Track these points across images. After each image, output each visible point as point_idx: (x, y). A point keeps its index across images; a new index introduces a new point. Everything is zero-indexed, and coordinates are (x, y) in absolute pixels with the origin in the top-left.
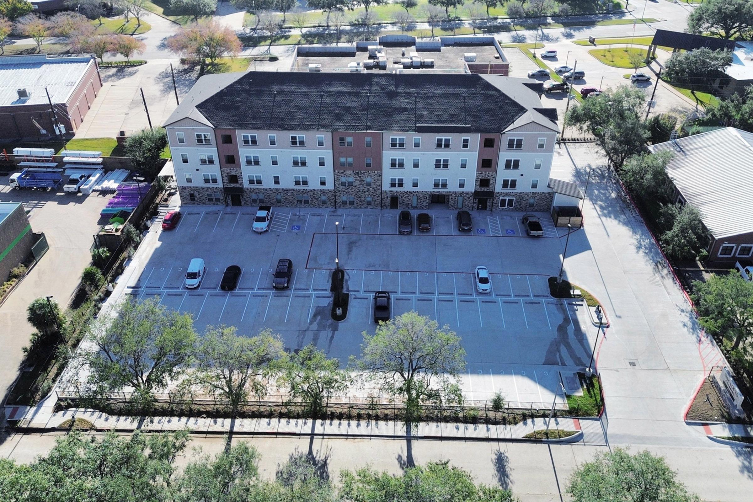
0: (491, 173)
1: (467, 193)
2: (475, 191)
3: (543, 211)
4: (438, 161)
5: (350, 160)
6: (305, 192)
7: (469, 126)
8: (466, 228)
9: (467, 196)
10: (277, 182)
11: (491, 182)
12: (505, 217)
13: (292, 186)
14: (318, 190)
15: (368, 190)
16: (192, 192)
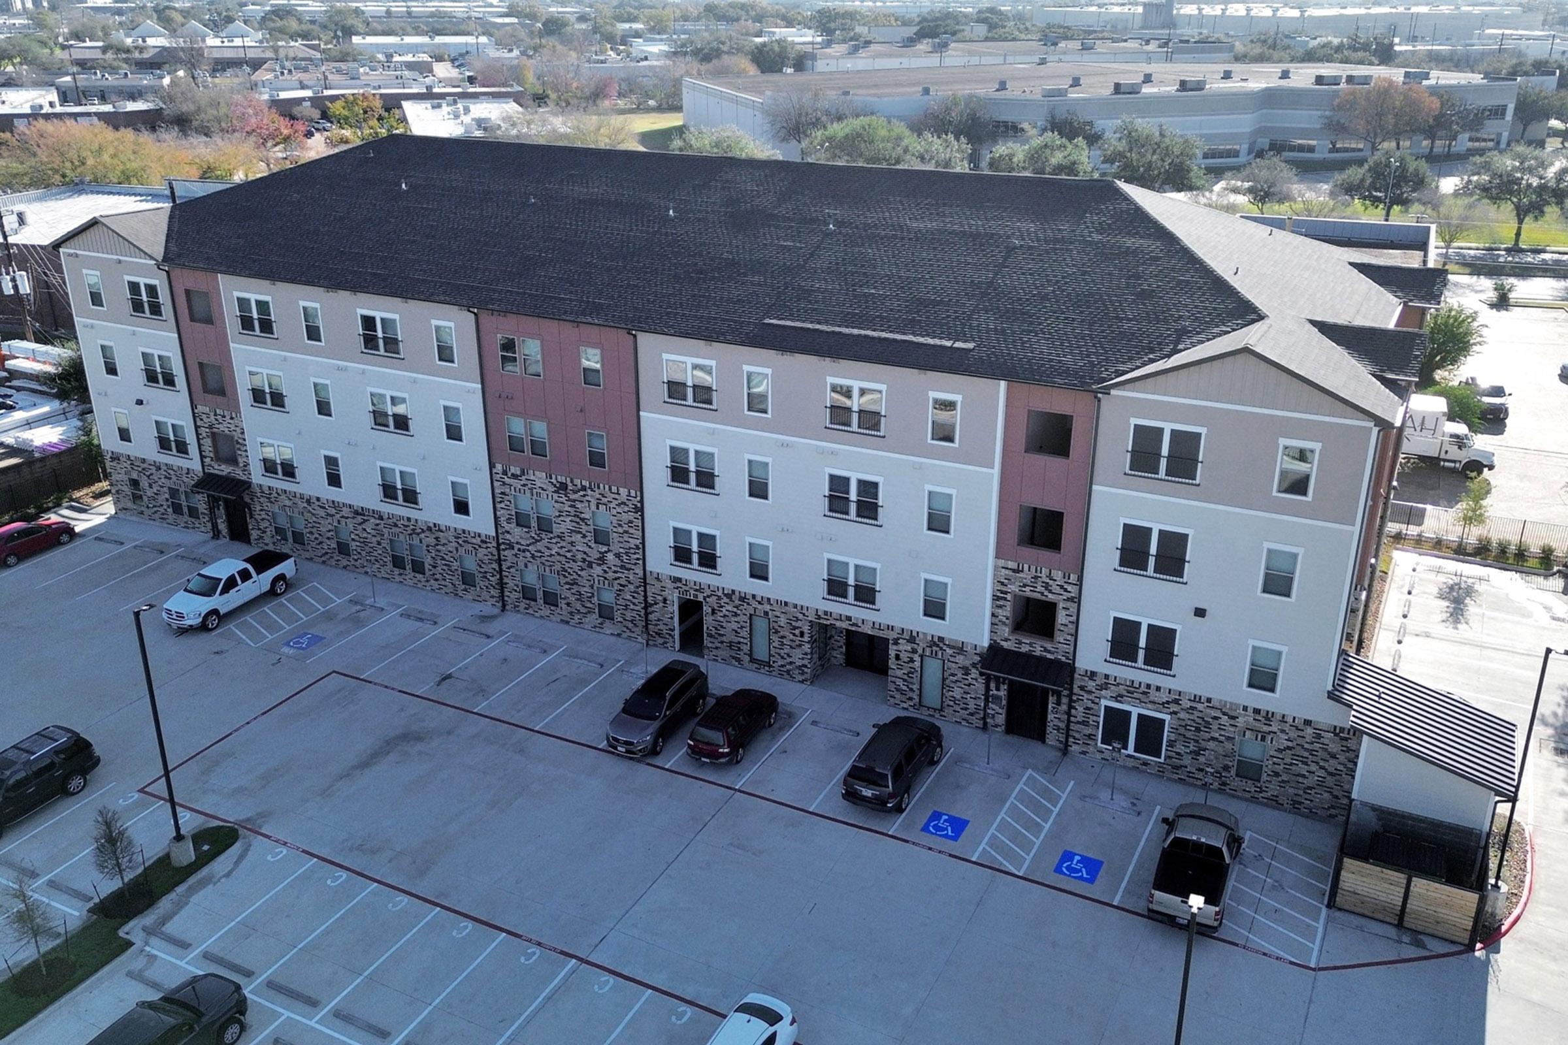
0: (1058, 575)
1: (960, 649)
2: (994, 648)
3: (1311, 815)
4: (838, 484)
5: (540, 429)
6: (414, 529)
7: (971, 345)
8: (867, 793)
9: (960, 659)
11: (1061, 618)
12: (1105, 795)
13: (372, 499)
14: (448, 528)
15: (602, 560)
16: (135, 476)
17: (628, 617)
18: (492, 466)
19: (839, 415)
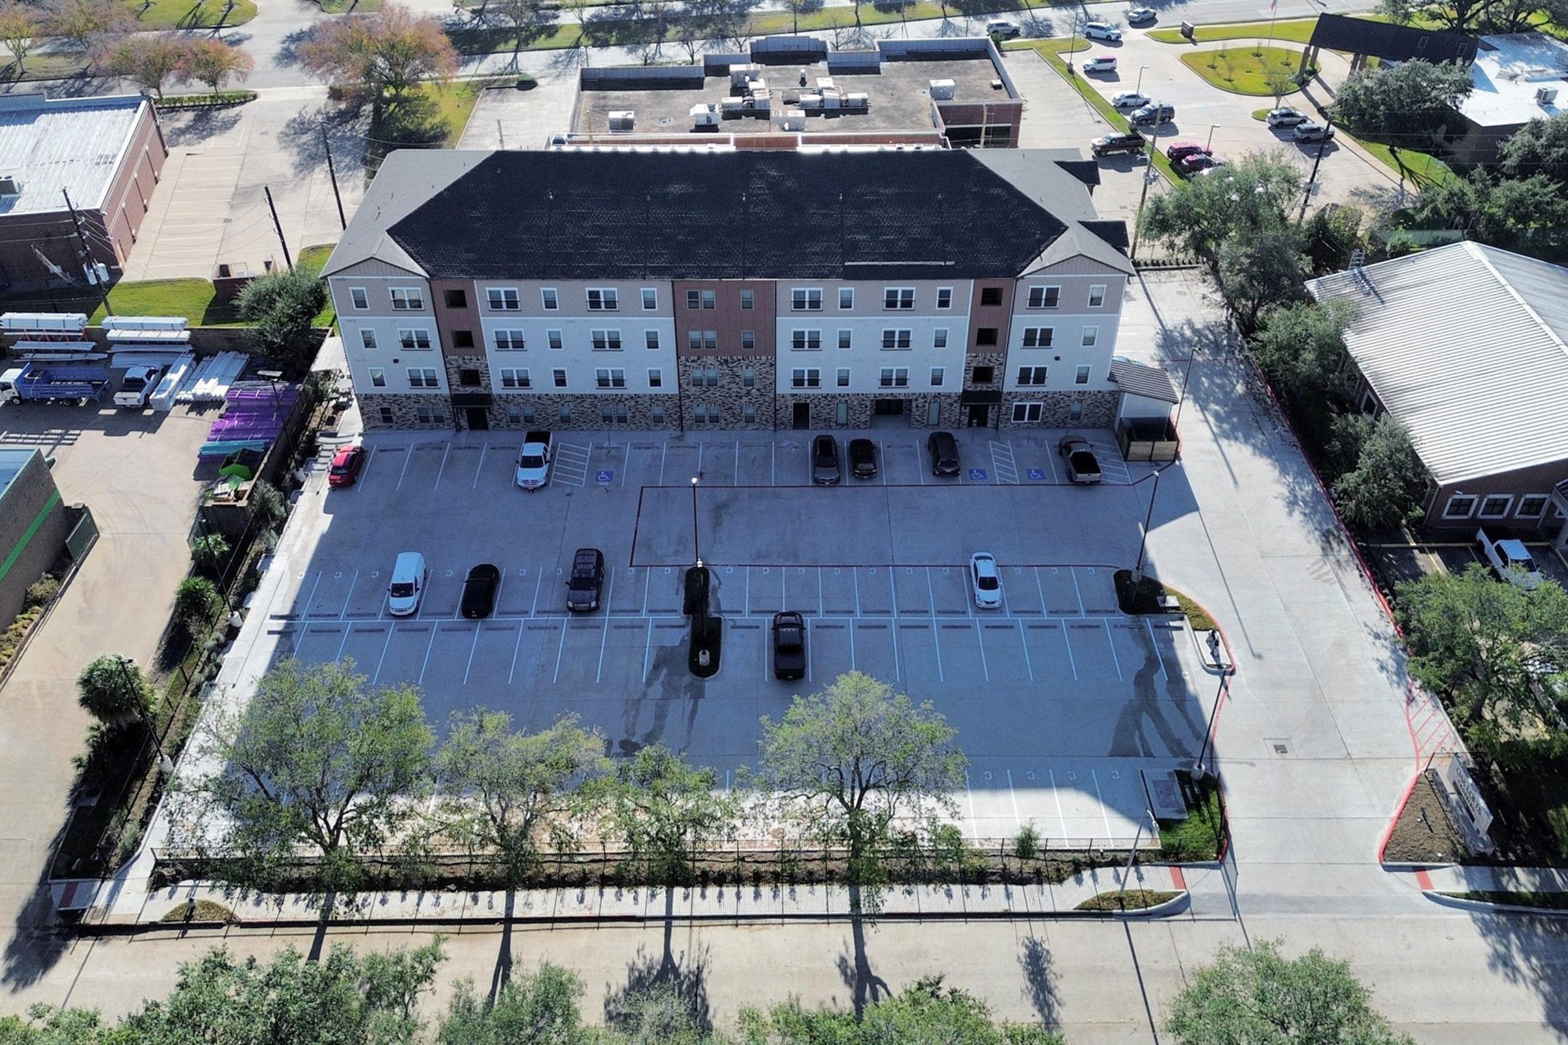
0: (995, 355)
1: (949, 396)
2: (964, 391)
3: (1100, 427)
4: (889, 335)
5: (710, 335)
6: (619, 400)
7: (952, 263)
8: (949, 470)
9: (949, 401)
10: (561, 382)
11: (996, 372)
12: (1025, 442)
13: (592, 388)
14: (645, 395)
15: (748, 393)
16: (386, 405)
17: (764, 418)
18: (678, 358)
19: (891, 304)
